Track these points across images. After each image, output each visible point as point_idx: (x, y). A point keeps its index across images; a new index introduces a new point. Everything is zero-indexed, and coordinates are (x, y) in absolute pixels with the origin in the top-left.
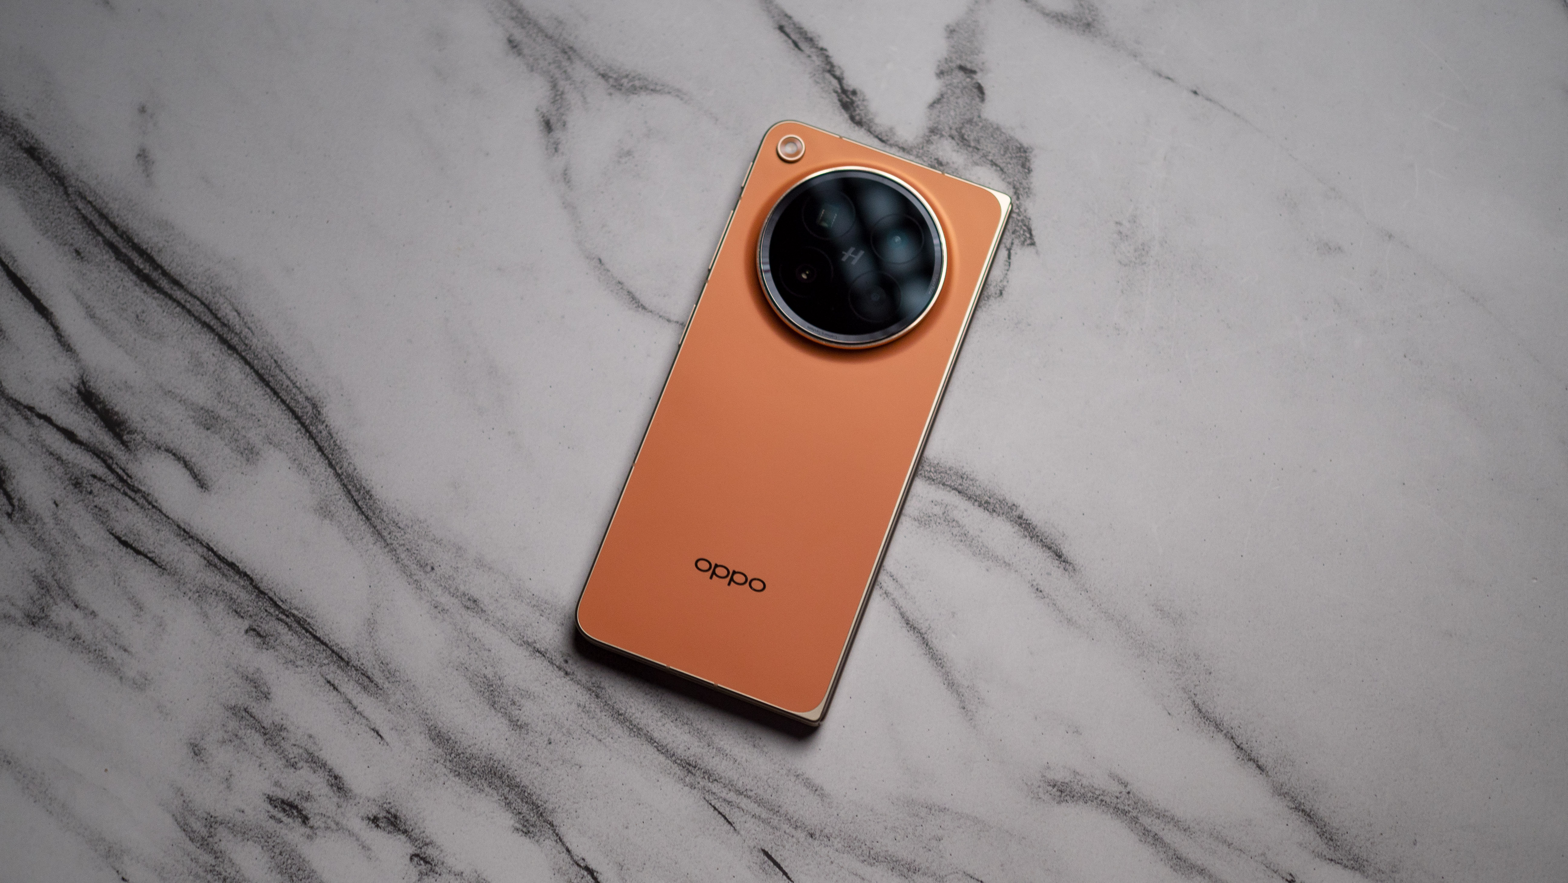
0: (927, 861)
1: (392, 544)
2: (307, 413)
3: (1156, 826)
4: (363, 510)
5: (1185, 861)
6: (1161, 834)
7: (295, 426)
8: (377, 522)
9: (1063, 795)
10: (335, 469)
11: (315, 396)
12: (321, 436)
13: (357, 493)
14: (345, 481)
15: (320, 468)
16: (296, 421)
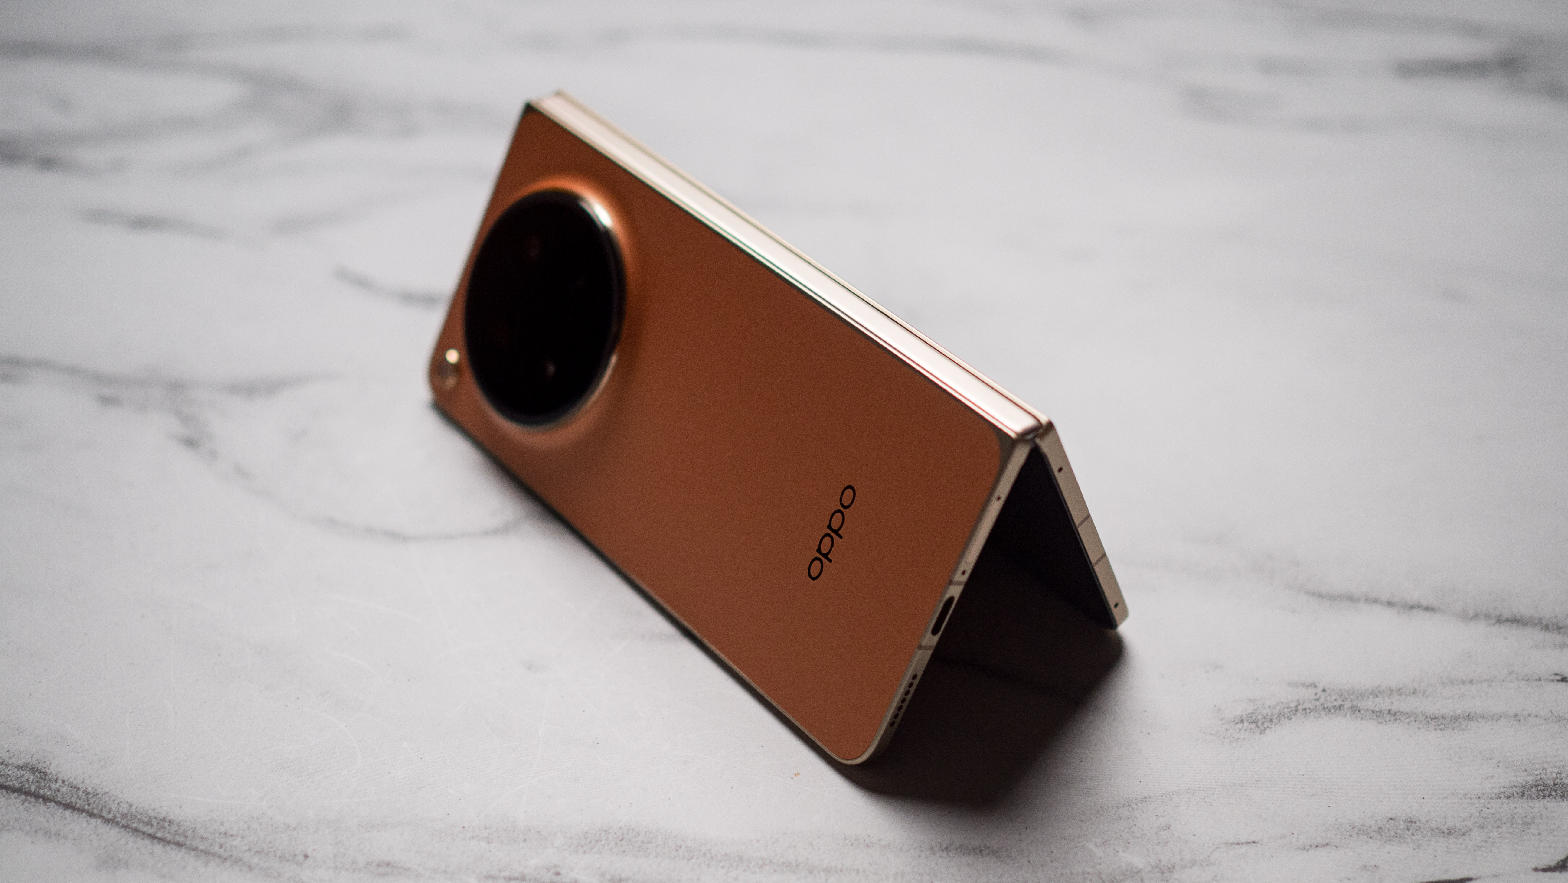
0: (1174, 854)
1: (231, 856)
2: (28, 780)
3: (1383, 704)
4: (168, 839)
5: (1443, 718)
6: (1394, 708)
7: (16, 800)
8: (196, 843)
9: (1260, 724)
10: (102, 817)
11: (29, 761)
12: (62, 794)
13: (149, 827)
14: (124, 822)
15: (79, 824)
16: (16, 795)
